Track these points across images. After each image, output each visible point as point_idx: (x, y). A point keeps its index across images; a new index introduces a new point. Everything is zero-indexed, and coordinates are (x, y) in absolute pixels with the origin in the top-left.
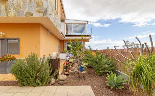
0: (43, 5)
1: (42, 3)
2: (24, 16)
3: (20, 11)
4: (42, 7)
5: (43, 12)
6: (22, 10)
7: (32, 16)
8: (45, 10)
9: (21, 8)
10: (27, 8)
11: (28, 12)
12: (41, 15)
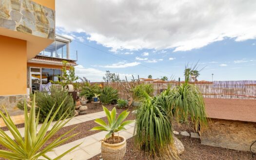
0: (48, 23)
1: (47, 20)
2: (16, 30)
3: (6, 20)
4: (47, 26)
5: (49, 33)
6: (10, 19)
7: (30, 34)
8: (51, 31)
9: (9, 16)
10: (21, 18)
11: (23, 25)
12: (45, 36)
